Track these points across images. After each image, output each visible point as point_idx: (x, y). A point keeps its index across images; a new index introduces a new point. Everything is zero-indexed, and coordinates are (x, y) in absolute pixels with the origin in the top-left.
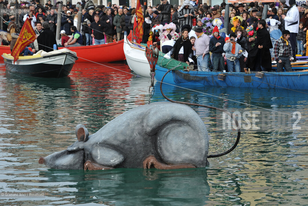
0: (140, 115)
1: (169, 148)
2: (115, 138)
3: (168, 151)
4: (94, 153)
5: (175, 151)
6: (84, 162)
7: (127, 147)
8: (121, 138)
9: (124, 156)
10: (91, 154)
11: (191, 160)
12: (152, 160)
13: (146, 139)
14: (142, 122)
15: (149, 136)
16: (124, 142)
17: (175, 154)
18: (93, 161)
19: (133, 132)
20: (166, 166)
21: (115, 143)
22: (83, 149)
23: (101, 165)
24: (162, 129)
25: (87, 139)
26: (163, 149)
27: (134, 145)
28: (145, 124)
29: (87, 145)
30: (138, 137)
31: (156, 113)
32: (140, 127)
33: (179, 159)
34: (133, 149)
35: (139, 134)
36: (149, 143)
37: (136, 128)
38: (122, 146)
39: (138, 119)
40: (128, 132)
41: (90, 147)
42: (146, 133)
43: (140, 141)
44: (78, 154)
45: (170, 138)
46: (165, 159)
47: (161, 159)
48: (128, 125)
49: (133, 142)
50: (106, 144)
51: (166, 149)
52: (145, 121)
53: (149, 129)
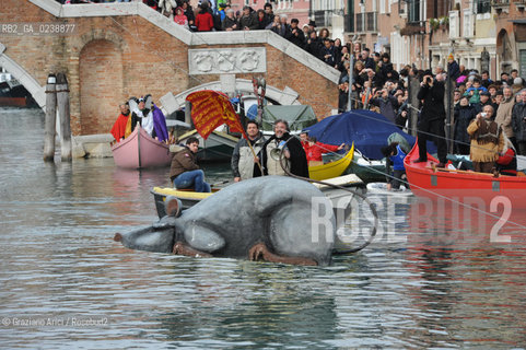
0: (252, 189)
1: (284, 234)
2: (217, 216)
3: (283, 239)
4: (187, 232)
5: (292, 240)
6: (173, 243)
7: (230, 228)
8: (224, 216)
9: (226, 240)
10: (183, 234)
11: (311, 253)
12: (261, 248)
13: (256, 221)
14: (253, 199)
15: (261, 217)
16: (228, 222)
17: (291, 243)
18: (185, 243)
19: (240, 211)
20: (279, 258)
21: (216, 222)
22: (174, 227)
23: (195, 249)
24: (278, 210)
25: (180, 215)
26: (277, 235)
27: (241, 227)
28: (256, 202)
29: (180, 221)
30: (247, 217)
31: (272, 188)
32: (250, 205)
33: (296, 251)
34: (238, 232)
35: (248, 213)
36: (259, 226)
37: (245, 205)
38: (224, 227)
39: (248, 194)
40: (234, 210)
41: (183, 225)
42: (257, 214)
43: (248, 223)
44: (166, 233)
45: (287, 222)
46: (279, 249)
47: (272, 249)
48: (235, 201)
49: (239, 224)
50: (204, 223)
51: (281, 236)
52: (257, 197)
53: (261, 208)
